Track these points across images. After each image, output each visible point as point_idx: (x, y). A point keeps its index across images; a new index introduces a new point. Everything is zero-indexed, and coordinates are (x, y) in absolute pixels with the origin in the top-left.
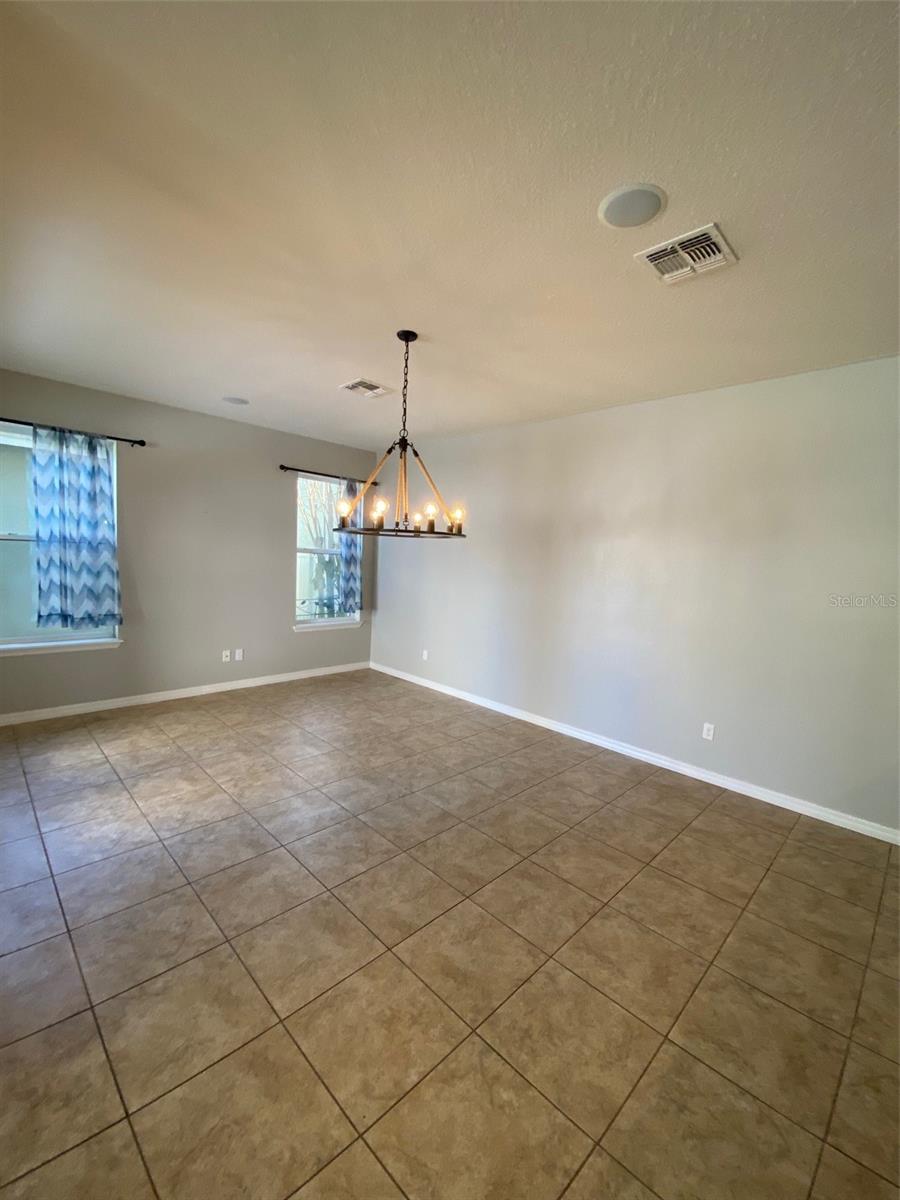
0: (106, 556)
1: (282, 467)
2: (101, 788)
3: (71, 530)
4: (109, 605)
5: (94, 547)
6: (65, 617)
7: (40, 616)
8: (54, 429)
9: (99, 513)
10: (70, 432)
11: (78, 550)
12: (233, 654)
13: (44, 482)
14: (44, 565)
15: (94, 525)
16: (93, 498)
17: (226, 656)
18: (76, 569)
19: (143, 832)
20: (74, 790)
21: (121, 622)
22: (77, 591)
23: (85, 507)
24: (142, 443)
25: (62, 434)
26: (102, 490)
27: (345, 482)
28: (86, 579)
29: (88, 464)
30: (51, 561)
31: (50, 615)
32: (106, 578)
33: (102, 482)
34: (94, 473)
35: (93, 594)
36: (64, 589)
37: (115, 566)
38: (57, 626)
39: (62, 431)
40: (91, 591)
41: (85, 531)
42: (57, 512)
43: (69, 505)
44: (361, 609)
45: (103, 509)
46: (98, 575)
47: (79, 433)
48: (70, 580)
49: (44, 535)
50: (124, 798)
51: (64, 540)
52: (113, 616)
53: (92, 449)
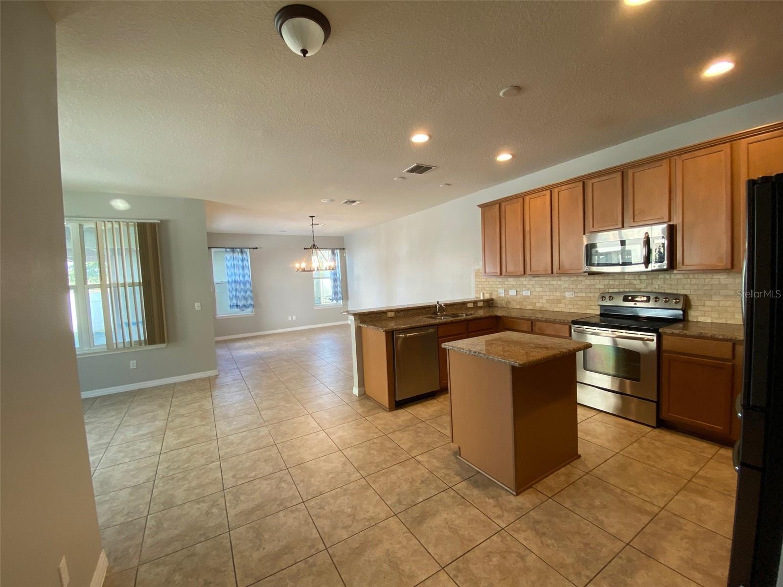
0: (248, 286)
1: (305, 249)
2: (245, 348)
3: (237, 278)
4: (250, 302)
5: (245, 283)
6: (237, 306)
7: (230, 306)
8: (231, 248)
9: (245, 272)
10: (235, 248)
11: (240, 285)
12: (292, 318)
13: (229, 265)
14: (231, 290)
15: (244, 276)
16: (243, 268)
17: (290, 318)
18: (239, 290)
19: (254, 353)
20: (237, 349)
21: (254, 307)
22: (240, 297)
23: (241, 271)
24: (257, 248)
25: (233, 249)
26: (245, 265)
27: (330, 250)
28: (242, 293)
29: (241, 258)
30: (233, 289)
31: (233, 306)
32: (249, 293)
33: (245, 263)
34: (243, 260)
35: (245, 299)
36: (237, 297)
37: (251, 289)
38: (235, 309)
39: (233, 248)
40: (244, 297)
41: (241, 278)
42: (233, 273)
43: (237, 271)
44: (342, 299)
45: (246, 271)
46: (246, 292)
47: (238, 248)
48: (238, 294)
49: (230, 280)
50: (252, 350)
51: (236, 282)
52: (251, 305)
53: (242, 252)
